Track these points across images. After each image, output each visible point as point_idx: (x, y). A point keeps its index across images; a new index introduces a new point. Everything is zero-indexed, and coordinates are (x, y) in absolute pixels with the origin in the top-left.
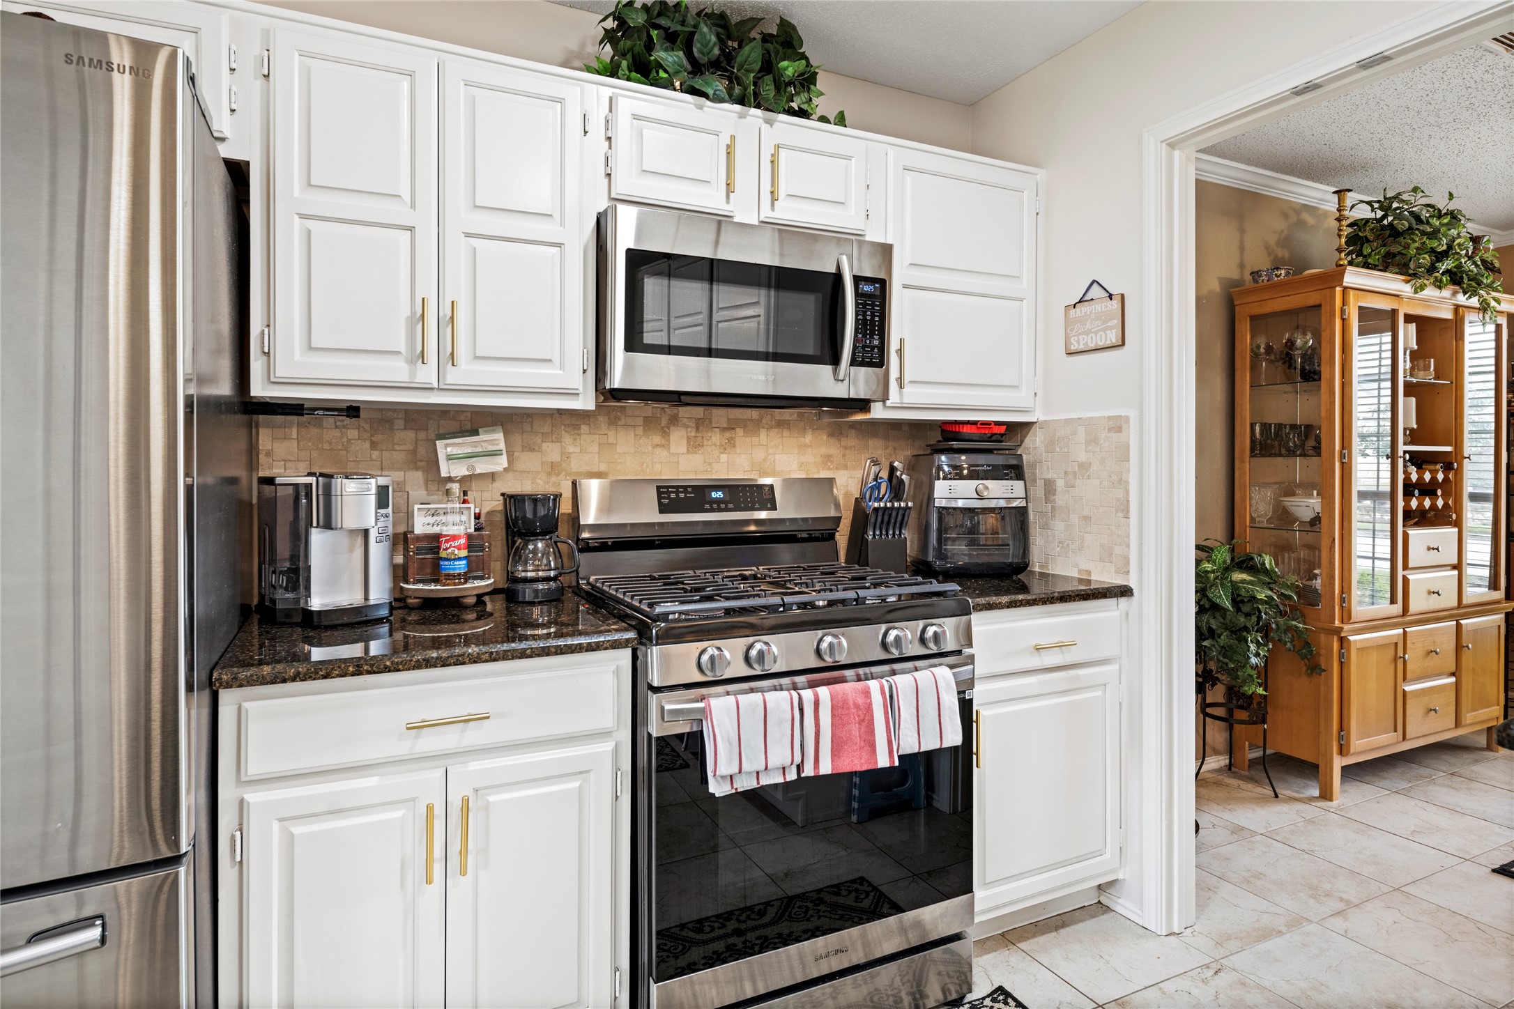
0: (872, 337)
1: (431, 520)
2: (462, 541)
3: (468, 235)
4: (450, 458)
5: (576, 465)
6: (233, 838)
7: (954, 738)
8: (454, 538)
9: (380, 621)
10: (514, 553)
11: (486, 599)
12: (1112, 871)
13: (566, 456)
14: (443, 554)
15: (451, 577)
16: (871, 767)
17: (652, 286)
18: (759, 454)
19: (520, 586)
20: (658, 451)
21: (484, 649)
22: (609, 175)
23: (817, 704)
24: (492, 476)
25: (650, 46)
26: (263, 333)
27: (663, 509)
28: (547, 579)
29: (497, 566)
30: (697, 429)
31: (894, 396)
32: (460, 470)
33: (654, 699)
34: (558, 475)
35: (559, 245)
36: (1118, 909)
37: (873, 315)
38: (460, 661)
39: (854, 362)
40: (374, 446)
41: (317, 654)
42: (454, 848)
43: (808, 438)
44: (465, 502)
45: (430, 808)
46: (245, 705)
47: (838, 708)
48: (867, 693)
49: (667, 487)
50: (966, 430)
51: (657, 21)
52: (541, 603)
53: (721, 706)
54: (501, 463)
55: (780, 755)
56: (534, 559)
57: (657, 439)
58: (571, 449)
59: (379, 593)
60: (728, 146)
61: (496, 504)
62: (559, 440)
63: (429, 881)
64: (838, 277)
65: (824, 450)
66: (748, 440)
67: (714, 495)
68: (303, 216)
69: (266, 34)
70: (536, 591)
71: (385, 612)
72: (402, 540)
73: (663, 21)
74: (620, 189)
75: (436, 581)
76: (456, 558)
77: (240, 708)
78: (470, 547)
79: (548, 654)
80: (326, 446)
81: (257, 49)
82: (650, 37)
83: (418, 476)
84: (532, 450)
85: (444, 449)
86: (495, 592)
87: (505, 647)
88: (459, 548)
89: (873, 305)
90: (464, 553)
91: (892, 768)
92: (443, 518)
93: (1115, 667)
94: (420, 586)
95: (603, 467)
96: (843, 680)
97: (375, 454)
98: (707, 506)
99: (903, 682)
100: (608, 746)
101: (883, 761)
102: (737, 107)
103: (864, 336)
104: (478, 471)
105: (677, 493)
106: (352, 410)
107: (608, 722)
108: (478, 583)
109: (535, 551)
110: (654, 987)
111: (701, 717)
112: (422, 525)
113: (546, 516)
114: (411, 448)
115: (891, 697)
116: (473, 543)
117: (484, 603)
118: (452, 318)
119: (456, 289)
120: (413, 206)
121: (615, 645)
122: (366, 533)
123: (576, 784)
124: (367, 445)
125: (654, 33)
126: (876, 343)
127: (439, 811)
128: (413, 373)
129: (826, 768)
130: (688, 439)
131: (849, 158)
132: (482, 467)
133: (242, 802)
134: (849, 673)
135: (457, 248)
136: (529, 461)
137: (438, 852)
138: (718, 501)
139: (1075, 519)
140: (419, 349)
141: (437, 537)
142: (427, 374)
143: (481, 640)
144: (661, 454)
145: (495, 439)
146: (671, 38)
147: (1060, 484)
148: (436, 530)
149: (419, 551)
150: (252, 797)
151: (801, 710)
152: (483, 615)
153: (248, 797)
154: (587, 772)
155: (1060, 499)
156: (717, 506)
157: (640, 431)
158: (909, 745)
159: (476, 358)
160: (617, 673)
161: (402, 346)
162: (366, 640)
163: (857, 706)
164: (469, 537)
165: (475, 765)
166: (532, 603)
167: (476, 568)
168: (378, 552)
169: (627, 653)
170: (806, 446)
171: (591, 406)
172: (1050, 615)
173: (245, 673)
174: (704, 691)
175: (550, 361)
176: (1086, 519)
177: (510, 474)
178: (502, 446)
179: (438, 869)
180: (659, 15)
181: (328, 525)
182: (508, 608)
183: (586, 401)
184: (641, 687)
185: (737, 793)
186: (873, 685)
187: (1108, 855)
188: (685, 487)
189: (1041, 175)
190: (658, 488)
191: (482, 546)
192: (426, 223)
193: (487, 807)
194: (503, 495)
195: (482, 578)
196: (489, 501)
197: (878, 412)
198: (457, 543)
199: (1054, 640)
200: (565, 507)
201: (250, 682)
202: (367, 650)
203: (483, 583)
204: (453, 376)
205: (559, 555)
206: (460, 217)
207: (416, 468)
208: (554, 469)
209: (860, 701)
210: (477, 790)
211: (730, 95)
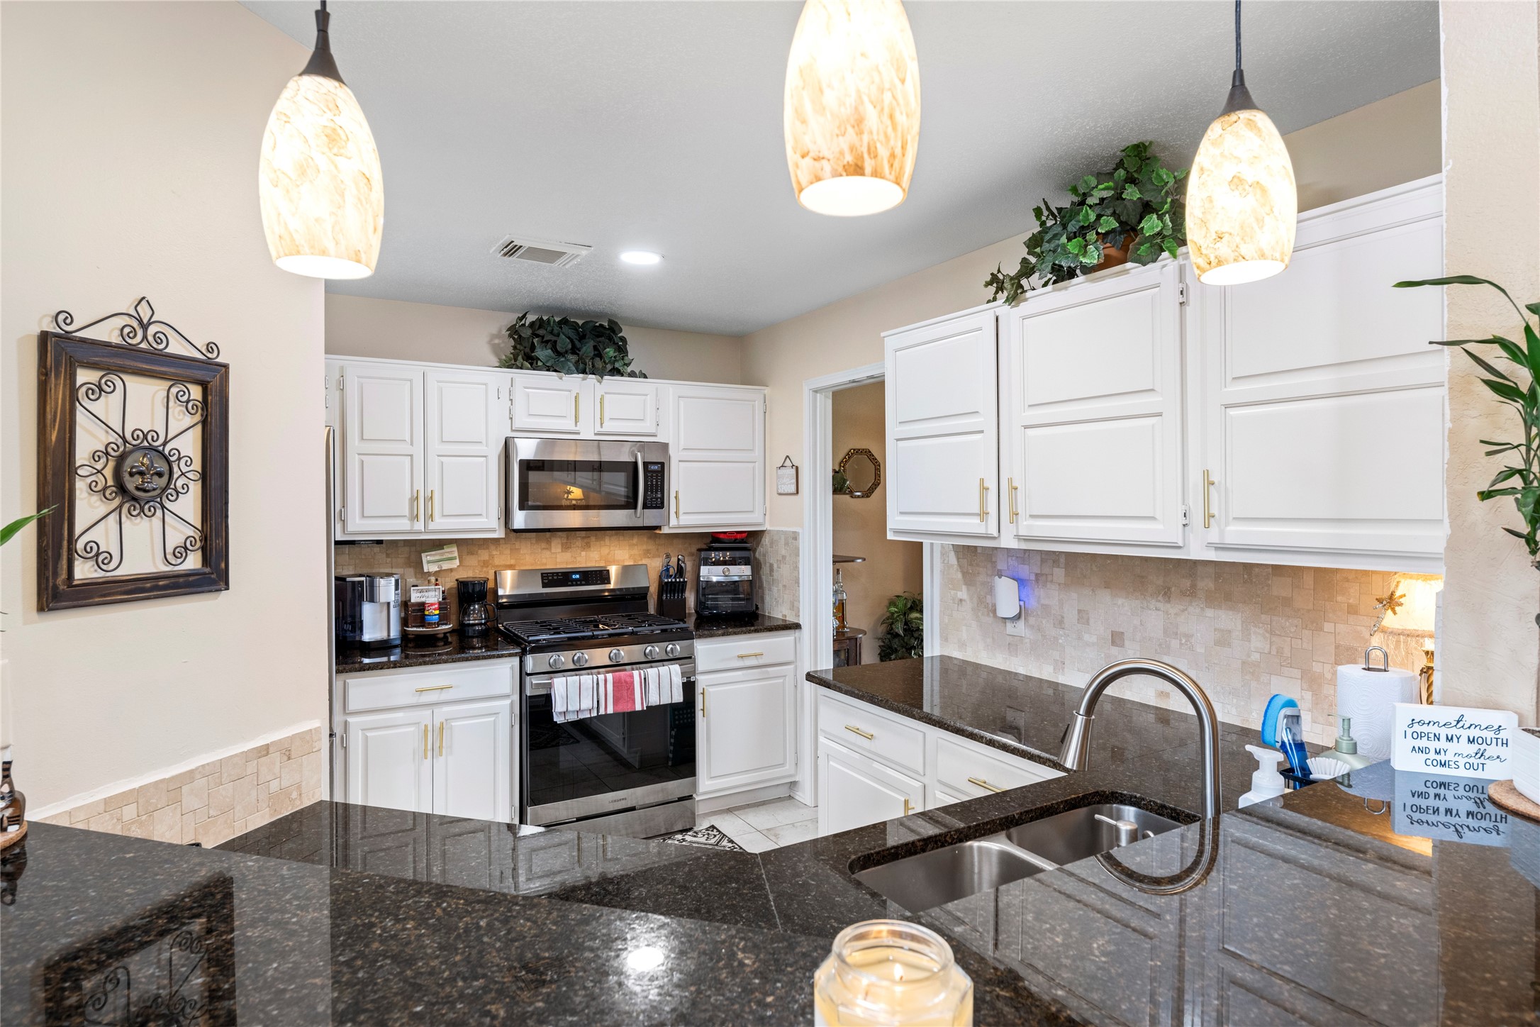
0: (656, 493)
1: (419, 595)
2: (436, 606)
3: (438, 456)
4: (429, 562)
5: (497, 561)
6: (342, 737)
7: (678, 697)
8: (432, 604)
9: (396, 646)
10: (463, 609)
11: (448, 635)
12: (791, 776)
13: (492, 557)
14: (427, 613)
15: (430, 624)
16: (632, 710)
17: (534, 476)
18: (605, 551)
19: (467, 628)
20: (544, 551)
21: (449, 657)
22: (511, 418)
23: (606, 681)
24: (451, 570)
25: (533, 348)
26: (341, 510)
27: (544, 586)
28: (481, 624)
29: (454, 617)
30: (568, 538)
31: (673, 522)
32: (433, 568)
33: (528, 678)
34: (487, 567)
35: (485, 456)
36: (797, 798)
37: (657, 482)
38: (439, 663)
39: (645, 507)
40: (388, 556)
41: (366, 661)
42: (437, 745)
43: (635, 541)
44: (436, 585)
45: (426, 726)
46: (347, 681)
47: (616, 684)
48: (632, 676)
49: (547, 573)
50: (721, 536)
51: (537, 332)
52: (477, 637)
53: (559, 683)
54: (457, 562)
55: (587, 703)
56: (473, 614)
57: (544, 545)
58: (494, 553)
59: (395, 633)
60: (576, 397)
61: (454, 584)
62: (488, 548)
63: (426, 758)
64: (636, 464)
65: (645, 547)
66: (598, 543)
67: (574, 577)
68: (359, 454)
69: (342, 368)
70: (474, 630)
71: (398, 642)
72: (405, 604)
73: (541, 332)
74: (517, 425)
75: (423, 626)
76: (434, 613)
77: (345, 682)
78: (440, 609)
79: (479, 659)
80: (363, 557)
81: (337, 376)
82: (533, 343)
83: (411, 571)
84: (472, 554)
85: (426, 557)
86: (452, 631)
87: (459, 656)
88: (435, 609)
89: (657, 476)
90: (437, 612)
91: (643, 711)
92: (426, 594)
93: (791, 667)
94: (415, 629)
95: (513, 562)
96: (625, 670)
97: (389, 560)
98: (570, 583)
99: (652, 672)
100: (508, 702)
101: (638, 707)
102: (581, 375)
103: (652, 492)
104: (444, 568)
105: (553, 576)
106: (380, 542)
107: (507, 690)
108: (444, 627)
109: (474, 610)
110: (529, 808)
111: (550, 686)
112: (415, 597)
113: (480, 591)
114: (407, 556)
115: (645, 679)
116: (442, 606)
117: (447, 638)
118: (431, 497)
119: (434, 485)
120: (412, 444)
121: (510, 655)
122: (388, 604)
123: (493, 719)
124: (384, 555)
125: (536, 340)
126: (659, 496)
127: (430, 728)
128: (412, 526)
129: (610, 710)
130: (562, 544)
131: (646, 395)
132: (446, 566)
133: (346, 722)
134: (627, 667)
135: (434, 463)
136: (472, 561)
137: (430, 747)
138: (576, 580)
139: (781, 586)
140: (415, 513)
141: (423, 604)
142: (419, 526)
143: (447, 653)
144: (547, 553)
145: (453, 551)
146: (545, 342)
147: (775, 566)
148: (423, 600)
149: (414, 611)
150: (351, 720)
151: (598, 684)
152: (447, 643)
153: (348, 720)
154: (498, 713)
155: (775, 574)
156: (576, 583)
157: (534, 541)
158: (654, 700)
159: (443, 516)
160: (512, 668)
161: (407, 512)
162: (389, 656)
163: (626, 682)
164: (440, 603)
165: (446, 709)
166: (473, 637)
167: (443, 619)
168: (394, 612)
169: (517, 659)
170: (634, 545)
171: (503, 536)
172: (751, 639)
173: (348, 667)
174: (552, 675)
175: (480, 515)
176: (784, 586)
177: (461, 568)
178: (456, 554)
179: (430, 754)
180: (539, 328)
181: (372, 600)
182: (460, 640)
183: (500, 534)
184: (524, 674)
185: (568, 722)
186: (636, 673)
187: (787, 767)
188: (557, 573)
189: (767, 391)
190: (542, 574)
191: (446, 608)
192: (418, 451)
193: (451, 728)
194: (457, 580)
195: (446, 624)
196: (449, 583)
197: (665, 530)
198: (434, 607)
199: (753, 652)
200: (491, 585)
201: (351, 671)
202: (389, 659)
203: (447, 627)
204: (432, 526)
205: (486, 611)
206: (435, 447)
207: (410, 567)
208: (485, 564)
209: (628, 680)
210: (446, 720)
211: (577, 369)
